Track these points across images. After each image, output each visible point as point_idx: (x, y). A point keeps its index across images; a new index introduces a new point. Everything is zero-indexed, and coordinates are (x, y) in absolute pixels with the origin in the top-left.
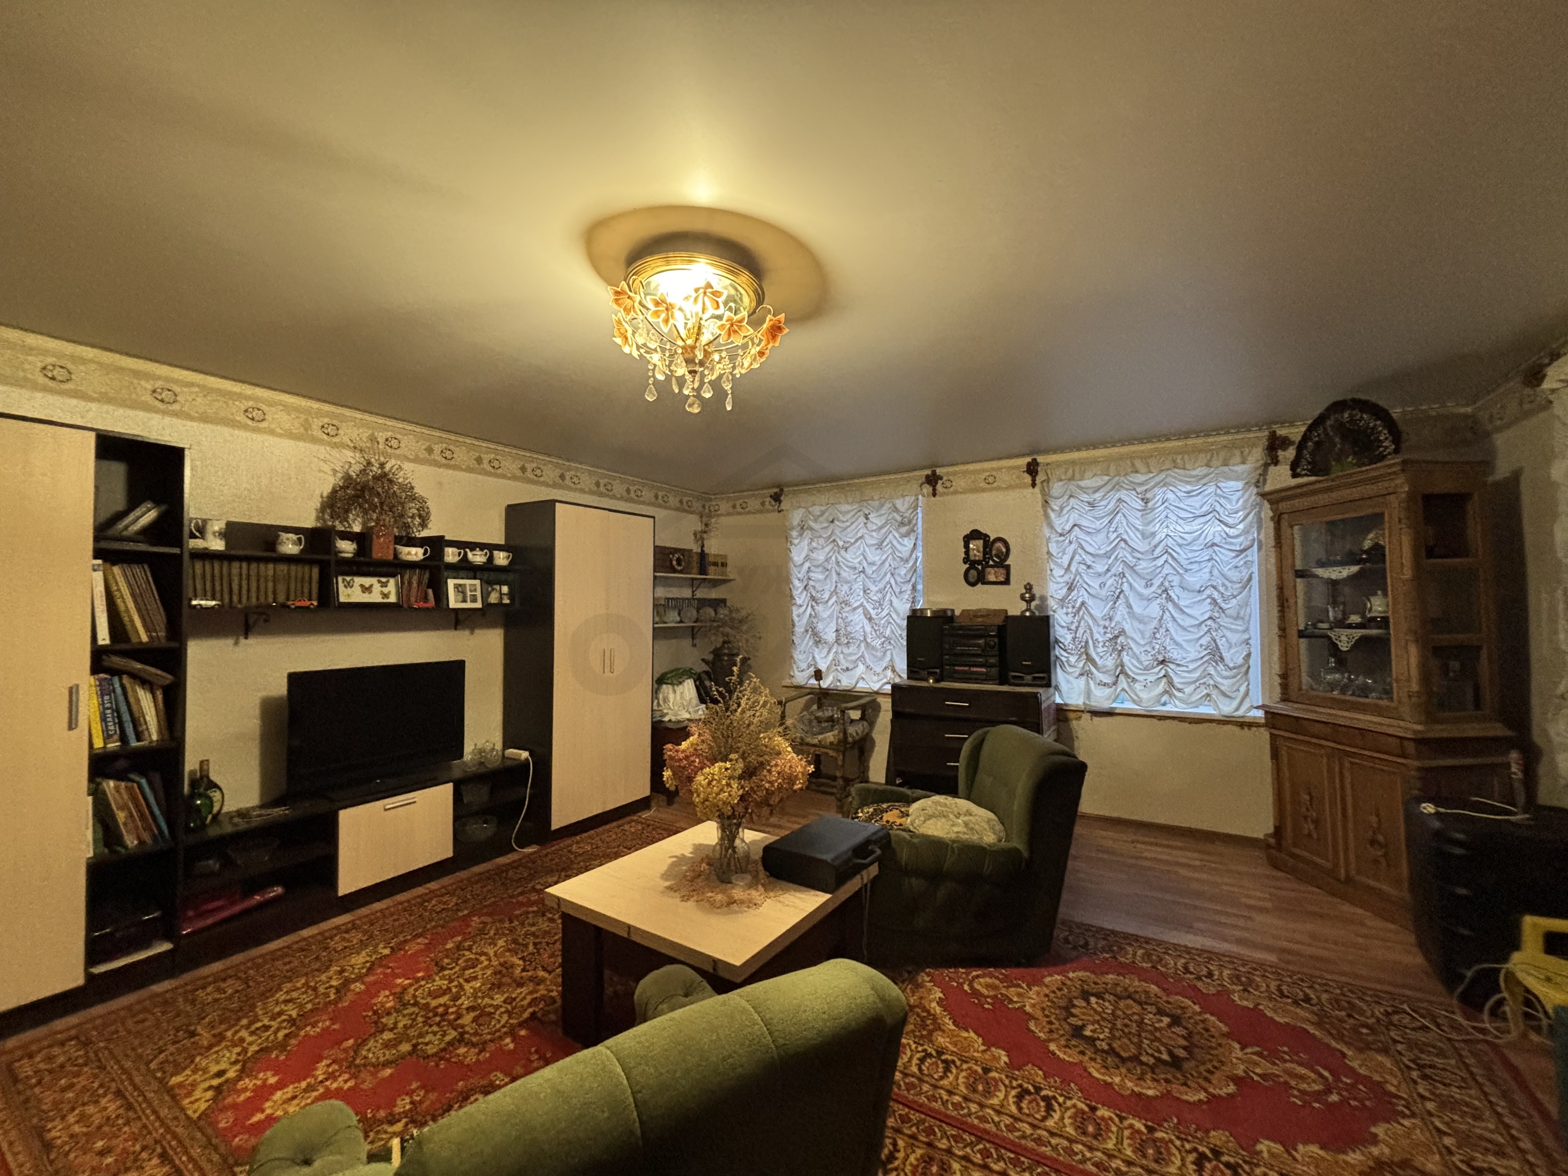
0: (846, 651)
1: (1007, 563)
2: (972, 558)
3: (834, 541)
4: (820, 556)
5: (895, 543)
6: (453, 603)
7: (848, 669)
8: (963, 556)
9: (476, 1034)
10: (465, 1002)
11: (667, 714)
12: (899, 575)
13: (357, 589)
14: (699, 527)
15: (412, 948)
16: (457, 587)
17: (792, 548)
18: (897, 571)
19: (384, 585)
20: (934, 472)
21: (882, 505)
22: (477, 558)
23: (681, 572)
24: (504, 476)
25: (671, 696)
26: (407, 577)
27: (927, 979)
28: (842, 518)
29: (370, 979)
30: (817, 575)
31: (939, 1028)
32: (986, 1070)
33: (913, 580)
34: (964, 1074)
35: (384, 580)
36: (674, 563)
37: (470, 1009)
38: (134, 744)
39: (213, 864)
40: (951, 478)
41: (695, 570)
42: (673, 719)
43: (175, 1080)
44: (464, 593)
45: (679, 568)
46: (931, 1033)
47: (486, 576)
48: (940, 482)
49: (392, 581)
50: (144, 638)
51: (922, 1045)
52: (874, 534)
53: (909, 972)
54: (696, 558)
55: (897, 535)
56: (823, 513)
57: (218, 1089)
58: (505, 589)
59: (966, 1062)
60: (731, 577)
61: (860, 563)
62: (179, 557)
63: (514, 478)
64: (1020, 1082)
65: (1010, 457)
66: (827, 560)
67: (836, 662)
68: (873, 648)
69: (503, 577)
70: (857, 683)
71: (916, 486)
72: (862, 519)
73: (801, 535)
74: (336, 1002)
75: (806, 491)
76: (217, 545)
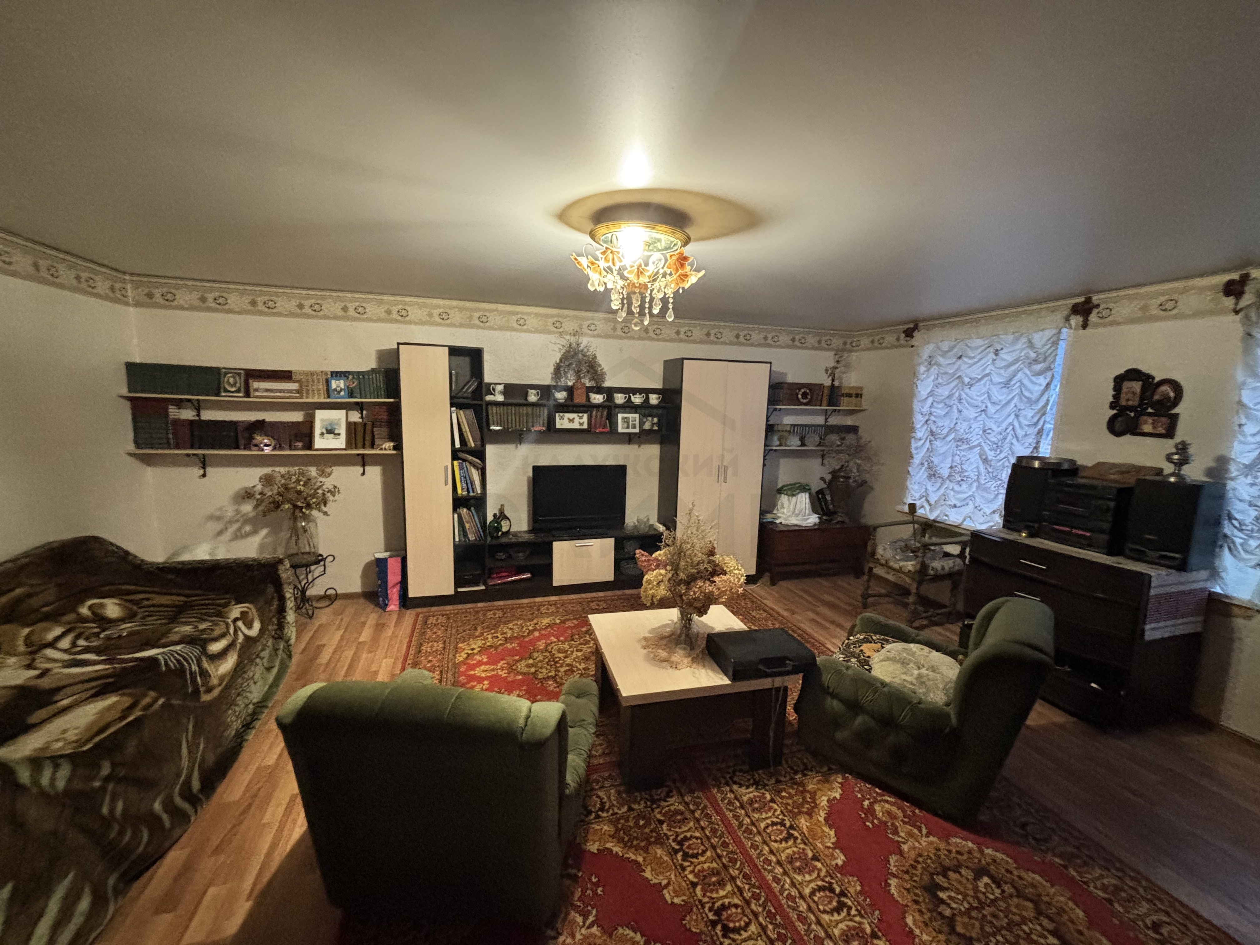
0: (957, 488)
1: (1174, 411)
2: (1123, 403)
3: (959, 377)
4: (944, 392)
5: (1026, 382)
6: (620, 430)
7: (955, 506)
8: (1111, 399)
9: (561, 678)
10: (568, 661)
11: (779, 517)
12: (1025, 417)
13: (566, 420)
14: (832, 364)
15: (569, 624)
16: (623, 418)
17: (919, 382)
18: (1023, 412)
19: (581, 418)
20: (1088, 300)
21: (1017, 340)
22: (637, 399)
23: (806, 404)
24: (664, 340)
25: (786, 504)
26: (594, 413)
27: (840, 780)
28: (971, 354)
29: (543, 632)
30: (940, 411)
31: (810, 814)
32: (815, 858)
33: (1041, 422)
34: (795, 849)
35: (581, 415)
36: (800, 396)
37: (568, 665)
38: (471, 494)
39: (502, 556)
40: (1111, 305)
41: (825, 402)
42: (784, 522)
43: (460, 645)
44: (628, 423)
45: (805, 401)
46: (800, 812)
47: (643, 411)
48: (1095, 311)
49: (585, 416)
50: (473, 445)
51: (784, 815)
52: (1002, 371)
53: (830, 769)
54: (826, 392)
55: (1028, 373)
56: (951, 348)
57: (468, 655)
58: (656, 420)
59: (805, 844)
60: (864, 408)
61: (982, 402)
62: (481, 406)
63: (671, 340)
64: (833, 881)
65: (1202, 275)
66: (950, 397)
67: (944, 497)
68: (986, 490)
69: (655, 411)
70: (965, 520)
71: (1059, 317)
72: (992, 356)
73: (928, 370)
74: (524, 637)
75: (943, 326)
76: (500, 398)
